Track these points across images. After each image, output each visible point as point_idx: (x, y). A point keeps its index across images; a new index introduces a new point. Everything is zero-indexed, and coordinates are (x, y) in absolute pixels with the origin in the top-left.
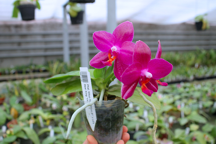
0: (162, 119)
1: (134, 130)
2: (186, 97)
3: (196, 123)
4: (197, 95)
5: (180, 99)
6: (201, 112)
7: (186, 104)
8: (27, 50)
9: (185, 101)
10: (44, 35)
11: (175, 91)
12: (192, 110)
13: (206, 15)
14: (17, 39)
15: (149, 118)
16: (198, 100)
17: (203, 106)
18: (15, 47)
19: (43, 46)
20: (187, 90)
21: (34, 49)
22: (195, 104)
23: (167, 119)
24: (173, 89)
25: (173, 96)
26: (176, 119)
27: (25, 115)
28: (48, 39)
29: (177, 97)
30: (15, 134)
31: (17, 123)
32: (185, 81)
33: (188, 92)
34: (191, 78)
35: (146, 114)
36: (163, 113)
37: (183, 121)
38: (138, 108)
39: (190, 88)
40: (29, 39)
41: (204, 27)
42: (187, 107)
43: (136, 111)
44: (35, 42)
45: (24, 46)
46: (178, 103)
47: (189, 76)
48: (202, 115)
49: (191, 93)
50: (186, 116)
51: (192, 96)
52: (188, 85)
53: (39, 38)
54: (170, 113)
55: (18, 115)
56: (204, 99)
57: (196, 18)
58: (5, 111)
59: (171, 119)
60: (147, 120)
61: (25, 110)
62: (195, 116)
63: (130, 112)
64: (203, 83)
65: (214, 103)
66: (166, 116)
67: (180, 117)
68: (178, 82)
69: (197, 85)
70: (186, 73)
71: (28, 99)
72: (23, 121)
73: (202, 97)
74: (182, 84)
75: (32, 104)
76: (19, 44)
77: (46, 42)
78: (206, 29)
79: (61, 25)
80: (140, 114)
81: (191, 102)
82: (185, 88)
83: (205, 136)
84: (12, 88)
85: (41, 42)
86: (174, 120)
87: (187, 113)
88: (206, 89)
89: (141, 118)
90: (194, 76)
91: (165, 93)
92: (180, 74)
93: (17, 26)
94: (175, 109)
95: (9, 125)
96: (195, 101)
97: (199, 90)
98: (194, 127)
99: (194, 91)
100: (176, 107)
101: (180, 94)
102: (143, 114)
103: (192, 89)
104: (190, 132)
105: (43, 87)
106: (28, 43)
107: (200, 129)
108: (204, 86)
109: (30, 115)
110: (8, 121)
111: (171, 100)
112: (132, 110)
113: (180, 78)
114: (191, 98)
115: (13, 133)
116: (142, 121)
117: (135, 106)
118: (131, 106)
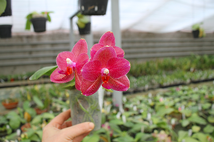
0: (165, 120)
2: (185, 100)
3: (198, 125)
4: (195, 97)
5: (180, 102)
6: (201, 114)
7: (186, 107)
8: (37, 58)
9: (184, 103)
10: (53, 45)
11: (174, 94)
12: (192, 113)
13: (202, 23)
14: (28, 48)
15: (152, 120)
16: (197, 102)
17: (202, 108)
18: (27, 55)
19: (52, 54)
20: (186, 93)
21: (44, 57)
22: (195, 106)
23: (170, 121)
24: (173, 92)
25: (173, 99)
26: (178, 121)
27: (37, 119)
28: (56, 48)
29: (177, 100)
30: (29, 138)
31: (30, 127)
32: (183, 84)
33: (186, 95)
34: (188, 81)
35: (149, 117)
36: (165, 116)
37: (185, 123)
38: (142, 111)
39: (188, 90)
40: (39, 48)
41: (200, 35)
42: (187, 109)
43: (140, 114)
44: (44, 51)
45: (34, 55)
46: (178, 105)
47: (185, 80)
48: (201, 117)
49: (190, 96)
50: (187, 118)
51: (191, 98)
52: (186, 88)
53: (48, 47)
54: (172, 115)
55: (31, 119)
56: (202, 101)
57: (193, 26)
58: (19, 115)
59: (173, 121)
60: (151, 122)
61: (38, 114)
62: (196, 118)
63: (135, 115)
64: (200, 86)
65: (212, 105)
66: (169, 118)
67: (182, 118)
68: (177, 85)
69: (194, 88)
70: (183, 77)
71: (40, 104)
72: (36, 125)
73: (200, 99)
74: (181, 87)
75: (44, 108)
76: (31, 52)
77: (55, 51)
78: (202, 37)
79: (68, 35)
80: (144, 116)
81: (190, 104)
82: (183, 91)
83: (207, 137)
84: (25, 93)
85: (50, 51)
86: (176, 122)
87: (188, 115)
88: (203, 91)
89: (145, 120)
90: (191, 79)
91: (165, 96)
92: (178, 78)
93: (29, 37)
94: (176, 111)
95: (23, 128)
96: (194, 103)
97: (197, 93)
98: (196, 129)
99: (192, 94)
100: (177, 109)
101: (179, 97)
102: (147, 116)
103: (190, 92)
104: (193, 133)
105: (53, 92)
106: (38, 51)
107: (202, 131)
108: (201, 89)
109: (42, 119)
110: (22, 124)
111: (172, 103)
112: (136, 113)
113: (178, 81)
114: (190, 100)
115: (27, 137)
116: (146, 123)
117: (139, 109)
118: (135, 108)
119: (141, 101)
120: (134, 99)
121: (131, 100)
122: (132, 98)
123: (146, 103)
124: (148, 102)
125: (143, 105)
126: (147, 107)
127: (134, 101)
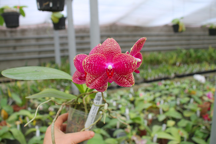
0: (142, 116)
1: (115, 127)
2: (166, 95)
3: (174, 119)
4: (176, 91)
5: (160, 97)
6: (178, 108)
7: (165, 101)
8: (22, 53)
9: (164, 98)
10: (38, 39)
11: (156, 89)
12: (170, 107)
13: (182, 18)
14: (12, 43)
15: (129, 115)
16: (177, 97)
17: (180, 102)
18: (11, 50)
19: (37, 49)
20: (167, 87)
21: (29, 52)
22: (172, 100)
23: (147, 116)
24: (154, 87)
25: (154, 94)
26: (156, 116)
27: (13, 116)
28: (41, 42)
29: (158, 94)
31: (6, 125)
32: (166, 79)
33: (168, 90)
34: (173, 75)
35: (127, 111)
36: (143, 111)
37: (161, 118)
38: (120, 106)
39: (170, 85)
40: (23, 43)
41: (180, 29)
42: (166, 104)
43: (119, 109)
44: (29, 46)
45: (19, 50)
46: (158, 100)
47: (170, 74)
48: (179, 111)
49: (171, 90)
50: (164, 112)
51: (171, 93)
52: (168, 82)
53: (33, 42)
54: (150, 110)
55: (8, 116)
56: (182, 96)
57: (173, 21)
59: (150, 116)
60: (128, 117)
61: (15, 111)
62: (173, 113)
63: (113, 110)
64: (182, 80)
65: (190, 99)
66: (146, 113)
67: (159, 113)
68: (160, 79)
69: (177, 82)
70: (168, 71)
71: (19, 101)
72: (11, 122)
73: (180, 93)
74: (163, 82)
75: (22, 105)
76: (15, 48)
77: (40, 46)
78: (182, 31)
80: (122, 112)
81: (169, 99)
82: (165, 85)
83: (179, 131)
84: (7, 90)
85: (35, 46)
86: (153, 117)
87: (165, 110)
88: (184, 86)
89: (123, 115)
90: (175, 74)
91: (147, 91)
92: (162, 72)
94: (154, 106)
96: (173, 98)
97: (178, 87)
98: (171, 123)
99: (173, 88)
100: (156, 104)
101: (160, 92)
102: (125, 112)
103: (172, 86)
104: (167, 127)
105: (35, 89)
106: (22, 46)
107: (176, 125)
108: (183, 83)
109: (19, 116)
111: (152, 98)
112: (114, 108)
113: (162, 75)
114: (170, 95)
116: (123, 118)
117: (118, 104)
118: (114, 104)
119: (122, 96)
120: (115, 94)
121: (112, 95)
122: (113, 93)
123: (126, 99)
124: (128, 96)
125: (123, 100)
126: (126, 102)
127: (115, 97)
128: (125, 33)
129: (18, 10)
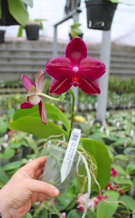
1: (123, 146)
8: (16, 66)
10: (33, 53)
14: (7, 55)
18: (5, 62)
19: (31, 63)
21: (22, 66)
28: (36, 56)
30: (20, 142)
31: (17, 133)
35: (132, 133)
38: (125, 127)
40: (18, 56)
43: (123, 130)
44: (23, 59)
45: (13, 62)
53: (28, 55)
63: (118, 130)
76: (9, 60)
77: (34, 60)
80: (127, 133)
85: (29, 59)
89: (127, 136)
102: (130, 133)
106: (17, 59)
112: (119, 128)
115: (18, 141)
116: (129, 139)
117: (121, 125)
118: (118, 124)
119: (124, 118)
120: (117, 115)
121: (114, 116)
122: (115, 114)
123: (129, 120)
124: (131, 119)
125: (126, 122)
126: (130, 123)
127: (117, 118)
128: (123, 53)
129: (39, 23)
